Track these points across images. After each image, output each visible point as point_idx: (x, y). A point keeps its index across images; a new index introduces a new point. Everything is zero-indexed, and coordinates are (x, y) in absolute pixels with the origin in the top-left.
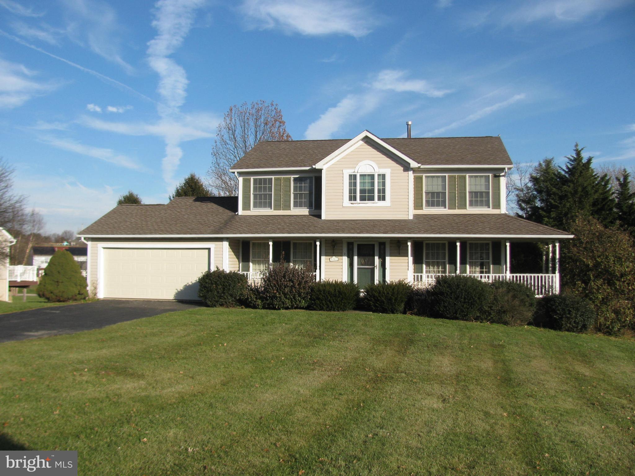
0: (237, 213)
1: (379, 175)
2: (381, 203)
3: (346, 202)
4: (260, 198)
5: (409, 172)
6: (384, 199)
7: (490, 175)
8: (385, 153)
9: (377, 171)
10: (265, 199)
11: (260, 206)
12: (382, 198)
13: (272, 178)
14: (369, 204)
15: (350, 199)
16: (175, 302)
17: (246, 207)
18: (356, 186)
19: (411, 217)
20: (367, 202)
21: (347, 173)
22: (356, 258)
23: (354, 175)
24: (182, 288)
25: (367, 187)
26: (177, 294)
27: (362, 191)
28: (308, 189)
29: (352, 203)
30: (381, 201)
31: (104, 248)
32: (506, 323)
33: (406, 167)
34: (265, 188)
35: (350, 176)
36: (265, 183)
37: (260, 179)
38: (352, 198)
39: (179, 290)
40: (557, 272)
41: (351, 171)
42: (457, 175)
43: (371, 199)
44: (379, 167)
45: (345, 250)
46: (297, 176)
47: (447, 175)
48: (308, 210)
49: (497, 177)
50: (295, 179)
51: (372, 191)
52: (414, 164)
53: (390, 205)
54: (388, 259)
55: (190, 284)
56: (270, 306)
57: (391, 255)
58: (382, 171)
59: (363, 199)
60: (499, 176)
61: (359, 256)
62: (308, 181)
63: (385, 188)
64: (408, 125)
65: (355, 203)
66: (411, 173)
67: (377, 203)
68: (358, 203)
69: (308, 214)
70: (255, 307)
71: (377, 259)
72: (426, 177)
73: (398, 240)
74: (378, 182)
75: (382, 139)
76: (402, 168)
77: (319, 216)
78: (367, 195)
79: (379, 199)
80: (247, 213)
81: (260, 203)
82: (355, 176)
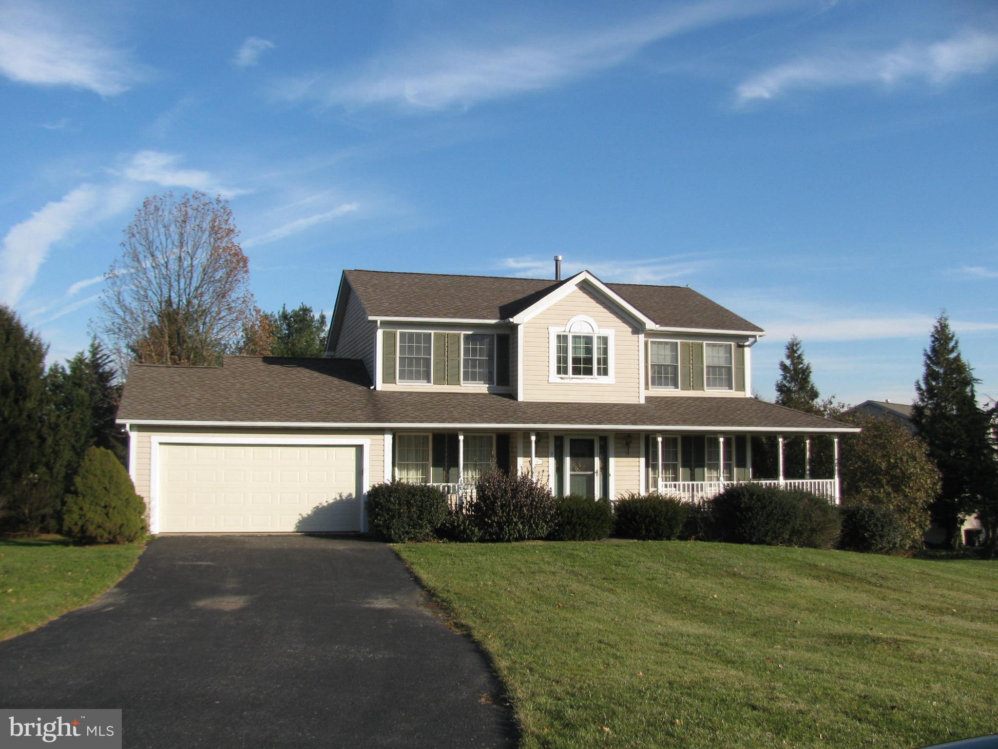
0: (372, 387)
1: (599, 338)
2: (602, 379)
3: (554, 377)
4: (410, 365)
5: (640, 336)
6: (605, 372)
7: (733, 344)
8: (607, 305)
9: (597, 332)
10: (418, 365)
11: (410, 378)
12: (604, 372)
13: (430, 334)
14: (585, 379)
15: (559, 372)
16: (301, 535)
17: (389, 377)
18: (567, 353)
19: (642, 401)
20: (582, 376)
21: (555, 331)
22: (568, 461)
23: (563, 336)
24: (310, 513)
25: (582, 355)
26: (300, 522)
27: (576, 360)
28: (485, 352)
29: (561, 378)
30: (602, 376)
31: (161, 444)
32: (815, 546)
33: (637, 328)
34: (419, 348)
35: (559, 337)
36: (418, 342)
37: (411, 334)
38: (562, 370)
39: (305, 515)
40: (836, 476)
41: (560, 330)
42: (691, 341)
43: (589, 372)
44: (600, 327)
45: (552, 448)
46: (471, 333)
47: (679, 341)
48: (487, 386)
49: (741, 347)
50: (467, 337)
51: (589, 361)
52: (650, 325)
53: (614, 383)
54: (612, 461)
55: (325, 504)
56: (496, 537)
57: (617, 456)
58: (603, 332)
59: (576, 371)
60: (743, 346)
61: (571, 456)
62: (487, 340)
63: (607, 357)
64: (557, 261)
65: (567, 378)
66: (642, 337)
67: (595, 379)
68: (571, 379)
69: (487, 392)
70: (469, 540)
71: (597, 461)
72: (651, 342)
73: (629, 434)
74: (598, 348)
75: (606, 285)
76: (630, 330)
77: (513, 396)
78: (583, 366)
79: (599, 374)
80: (390, 388)
81: (411, 372)
82: (565, 337)
